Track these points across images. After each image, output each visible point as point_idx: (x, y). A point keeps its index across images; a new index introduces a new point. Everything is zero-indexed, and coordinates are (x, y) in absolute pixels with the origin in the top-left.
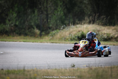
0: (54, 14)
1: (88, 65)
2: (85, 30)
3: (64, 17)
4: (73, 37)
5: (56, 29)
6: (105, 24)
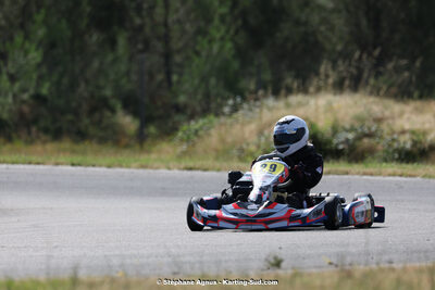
0: (197, 53)
1: (334, 260)
2: (322, 117)
3: (236, 65)
5: (205, 112)
6: (403, 94)
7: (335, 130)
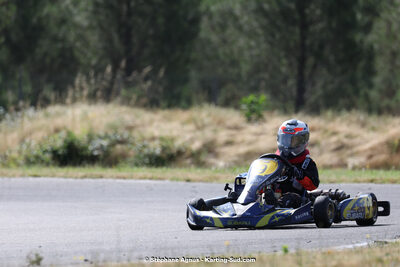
2: (79, 126)
4: (35, 152)
7: (91, 138)
